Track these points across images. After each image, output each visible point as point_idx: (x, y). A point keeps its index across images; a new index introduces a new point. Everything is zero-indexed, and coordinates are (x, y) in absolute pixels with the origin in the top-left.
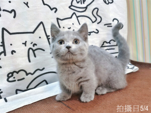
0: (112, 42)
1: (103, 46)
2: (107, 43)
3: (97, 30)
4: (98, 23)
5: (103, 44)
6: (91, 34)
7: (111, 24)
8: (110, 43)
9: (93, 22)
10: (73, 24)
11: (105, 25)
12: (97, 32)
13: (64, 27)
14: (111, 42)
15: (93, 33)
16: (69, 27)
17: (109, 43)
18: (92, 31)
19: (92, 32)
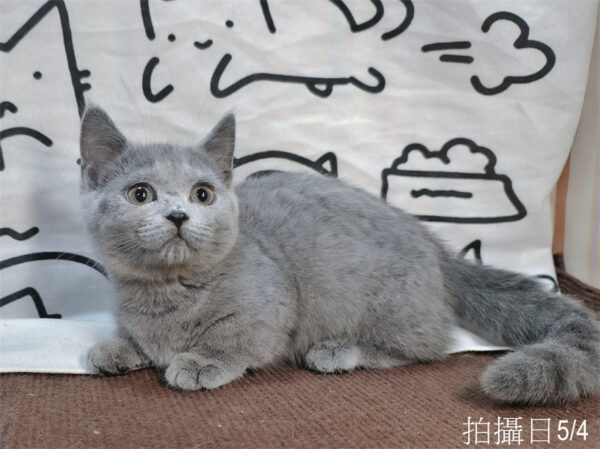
0: (459, 154)
1: (401, 167)
2: (428, 154)
3: (373, 71)
4: (387, 36)
5: (403, 159)
6: (336, 88)
7: (466, 45)
8: (447, 161)
9: (356, 28)
10: (230, 24)
11: (426, 48)
12: (373, 82)
13: (172, 38)
14: (451, 153)
15: (351, 87)
16: (203, 40)
17: (442, 155)
18: (347, 76)
19: (343, 81)
